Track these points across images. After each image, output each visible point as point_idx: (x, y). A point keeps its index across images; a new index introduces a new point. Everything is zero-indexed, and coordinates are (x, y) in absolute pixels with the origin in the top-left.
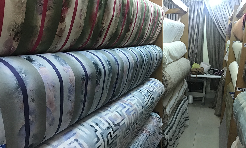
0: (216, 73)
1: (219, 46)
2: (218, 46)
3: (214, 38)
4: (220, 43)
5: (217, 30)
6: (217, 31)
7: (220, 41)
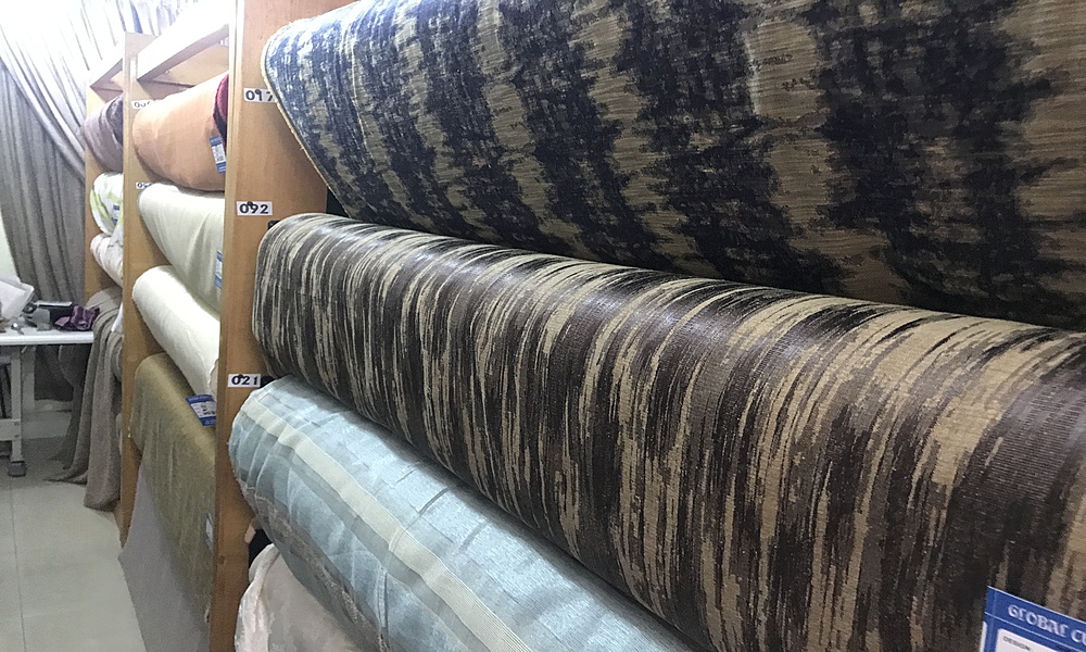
0: (67, 319)
1: (56, 199)
2: (52, 199)
3: (29, 158)
4: (61, 186)
5: (35, 122)
6: (36, 130)
7: (60, 177)
